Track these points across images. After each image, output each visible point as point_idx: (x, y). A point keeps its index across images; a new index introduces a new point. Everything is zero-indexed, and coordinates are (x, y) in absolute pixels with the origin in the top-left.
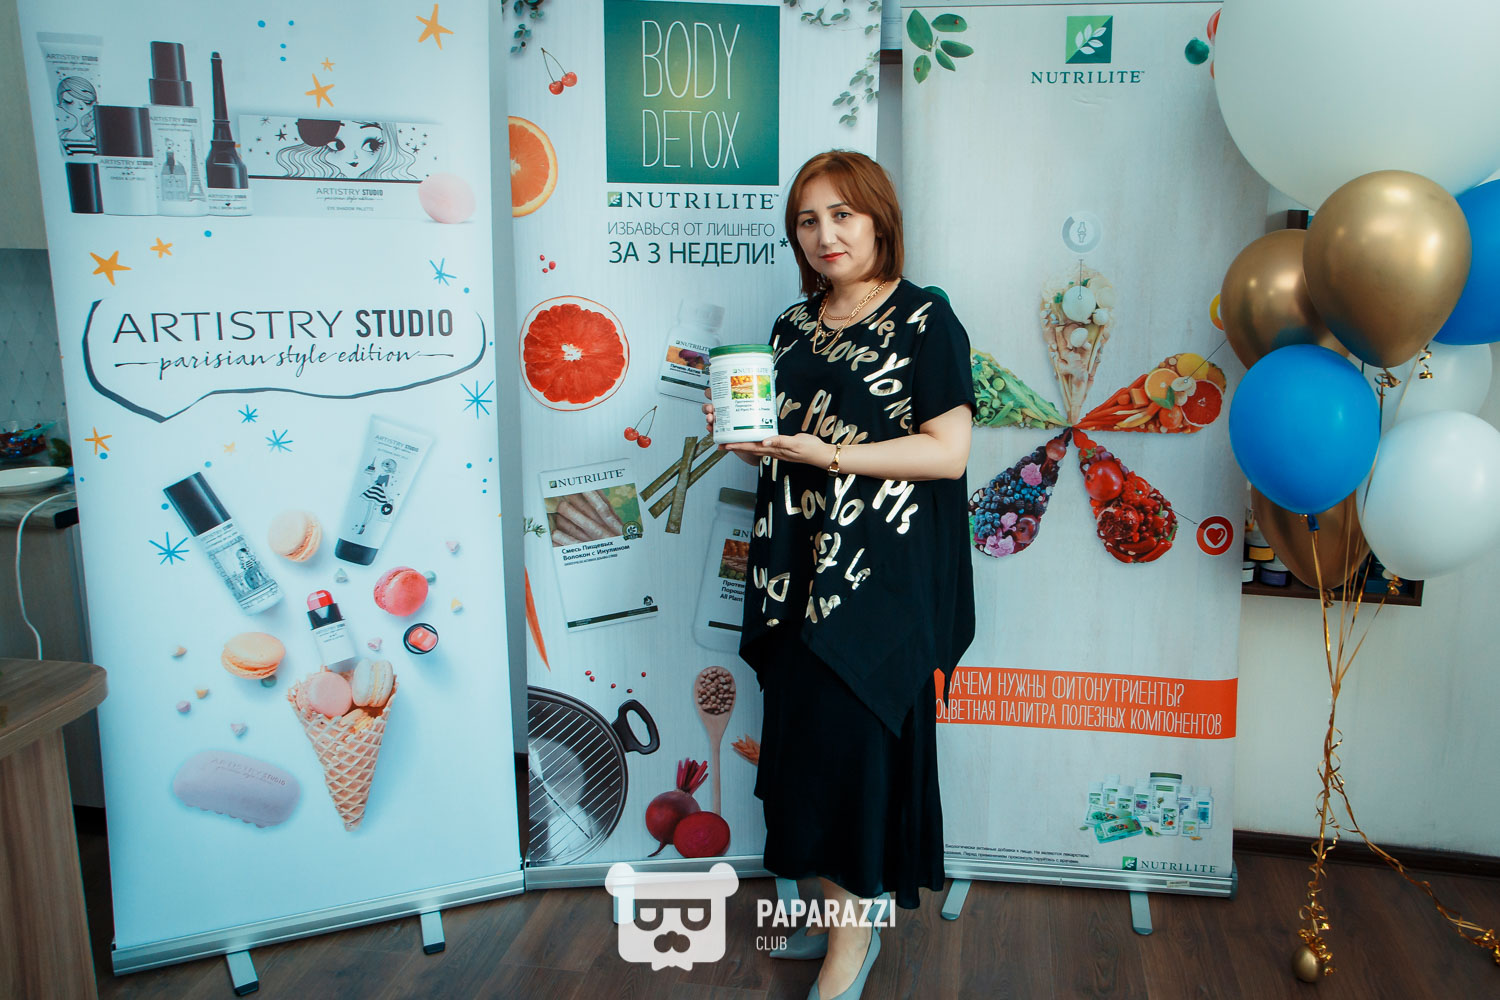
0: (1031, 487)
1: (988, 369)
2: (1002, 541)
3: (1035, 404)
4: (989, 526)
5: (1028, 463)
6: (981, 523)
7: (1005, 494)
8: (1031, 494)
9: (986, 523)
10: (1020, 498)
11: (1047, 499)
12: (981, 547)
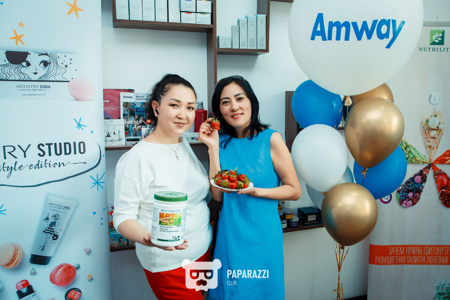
0: (418, 184)
1: (405, 145)
2: (408, 202)
3: (419, 156)
4: (404, 197)
5: (417, 176)
6: (402, 196)
7: (409, 186)
8: (418, 186)
9: (403, 196)
10: (414, 188)
11: (423, 187)
12: (401, 204)
